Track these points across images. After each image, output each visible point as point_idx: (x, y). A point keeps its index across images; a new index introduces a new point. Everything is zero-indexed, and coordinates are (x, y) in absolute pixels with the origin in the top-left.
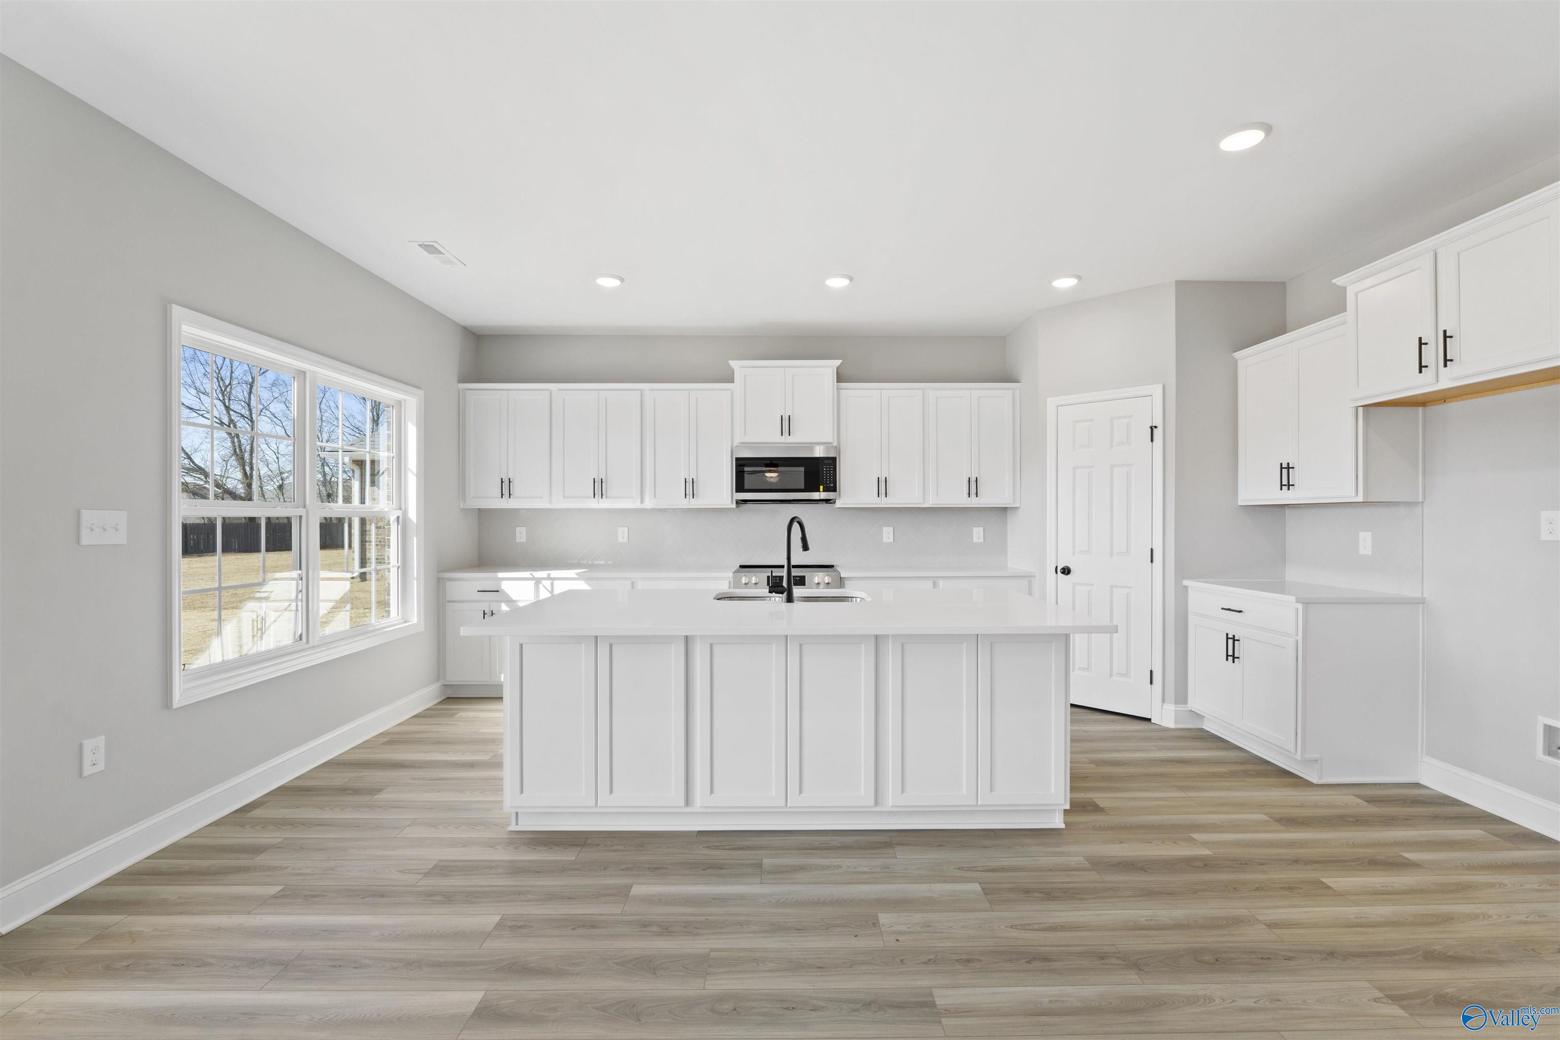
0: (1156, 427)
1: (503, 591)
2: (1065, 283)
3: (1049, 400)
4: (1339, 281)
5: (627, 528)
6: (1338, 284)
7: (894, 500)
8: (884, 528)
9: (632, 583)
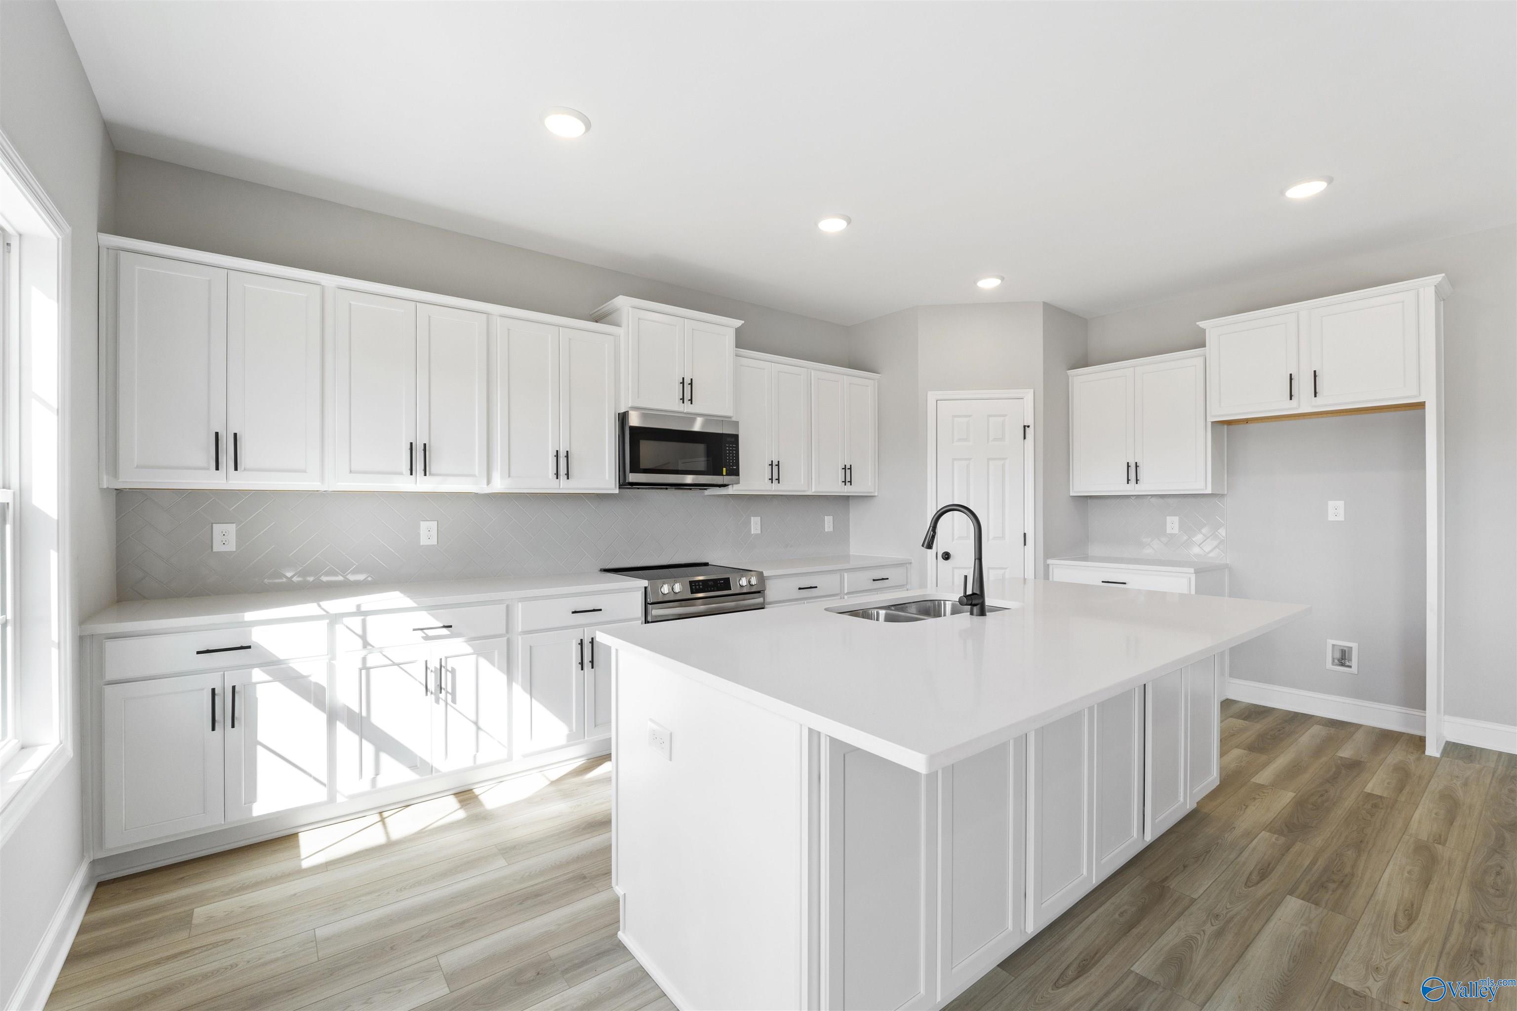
0: (1028, 427)
1: (259, 647)
2: (989, 284)
3: (930, 394)
4: (1202, 324)
5: (437, 522)
6: (1201, 326)
7: (786, 487)
8: (752, 517)
9: (508, 607)
